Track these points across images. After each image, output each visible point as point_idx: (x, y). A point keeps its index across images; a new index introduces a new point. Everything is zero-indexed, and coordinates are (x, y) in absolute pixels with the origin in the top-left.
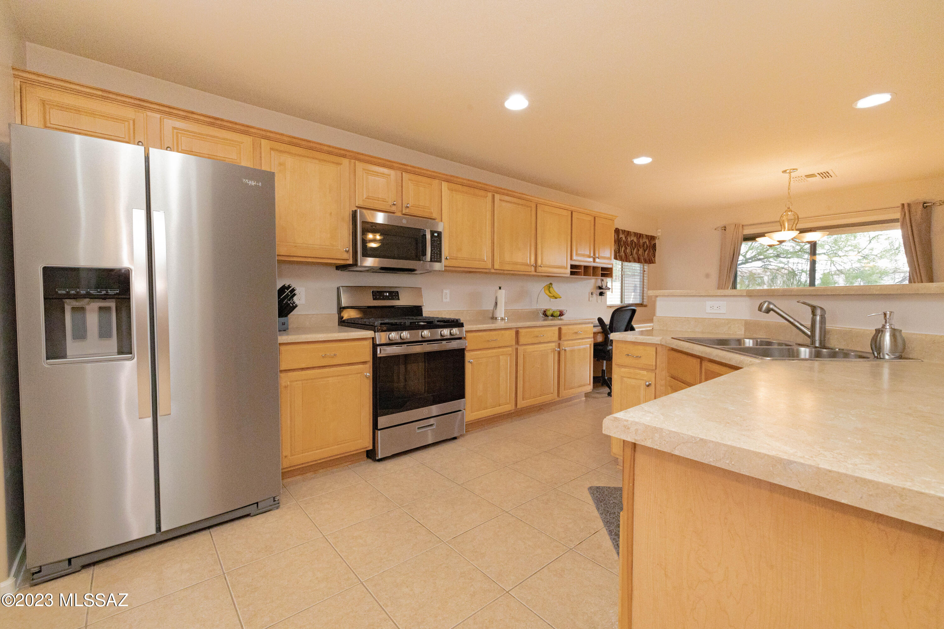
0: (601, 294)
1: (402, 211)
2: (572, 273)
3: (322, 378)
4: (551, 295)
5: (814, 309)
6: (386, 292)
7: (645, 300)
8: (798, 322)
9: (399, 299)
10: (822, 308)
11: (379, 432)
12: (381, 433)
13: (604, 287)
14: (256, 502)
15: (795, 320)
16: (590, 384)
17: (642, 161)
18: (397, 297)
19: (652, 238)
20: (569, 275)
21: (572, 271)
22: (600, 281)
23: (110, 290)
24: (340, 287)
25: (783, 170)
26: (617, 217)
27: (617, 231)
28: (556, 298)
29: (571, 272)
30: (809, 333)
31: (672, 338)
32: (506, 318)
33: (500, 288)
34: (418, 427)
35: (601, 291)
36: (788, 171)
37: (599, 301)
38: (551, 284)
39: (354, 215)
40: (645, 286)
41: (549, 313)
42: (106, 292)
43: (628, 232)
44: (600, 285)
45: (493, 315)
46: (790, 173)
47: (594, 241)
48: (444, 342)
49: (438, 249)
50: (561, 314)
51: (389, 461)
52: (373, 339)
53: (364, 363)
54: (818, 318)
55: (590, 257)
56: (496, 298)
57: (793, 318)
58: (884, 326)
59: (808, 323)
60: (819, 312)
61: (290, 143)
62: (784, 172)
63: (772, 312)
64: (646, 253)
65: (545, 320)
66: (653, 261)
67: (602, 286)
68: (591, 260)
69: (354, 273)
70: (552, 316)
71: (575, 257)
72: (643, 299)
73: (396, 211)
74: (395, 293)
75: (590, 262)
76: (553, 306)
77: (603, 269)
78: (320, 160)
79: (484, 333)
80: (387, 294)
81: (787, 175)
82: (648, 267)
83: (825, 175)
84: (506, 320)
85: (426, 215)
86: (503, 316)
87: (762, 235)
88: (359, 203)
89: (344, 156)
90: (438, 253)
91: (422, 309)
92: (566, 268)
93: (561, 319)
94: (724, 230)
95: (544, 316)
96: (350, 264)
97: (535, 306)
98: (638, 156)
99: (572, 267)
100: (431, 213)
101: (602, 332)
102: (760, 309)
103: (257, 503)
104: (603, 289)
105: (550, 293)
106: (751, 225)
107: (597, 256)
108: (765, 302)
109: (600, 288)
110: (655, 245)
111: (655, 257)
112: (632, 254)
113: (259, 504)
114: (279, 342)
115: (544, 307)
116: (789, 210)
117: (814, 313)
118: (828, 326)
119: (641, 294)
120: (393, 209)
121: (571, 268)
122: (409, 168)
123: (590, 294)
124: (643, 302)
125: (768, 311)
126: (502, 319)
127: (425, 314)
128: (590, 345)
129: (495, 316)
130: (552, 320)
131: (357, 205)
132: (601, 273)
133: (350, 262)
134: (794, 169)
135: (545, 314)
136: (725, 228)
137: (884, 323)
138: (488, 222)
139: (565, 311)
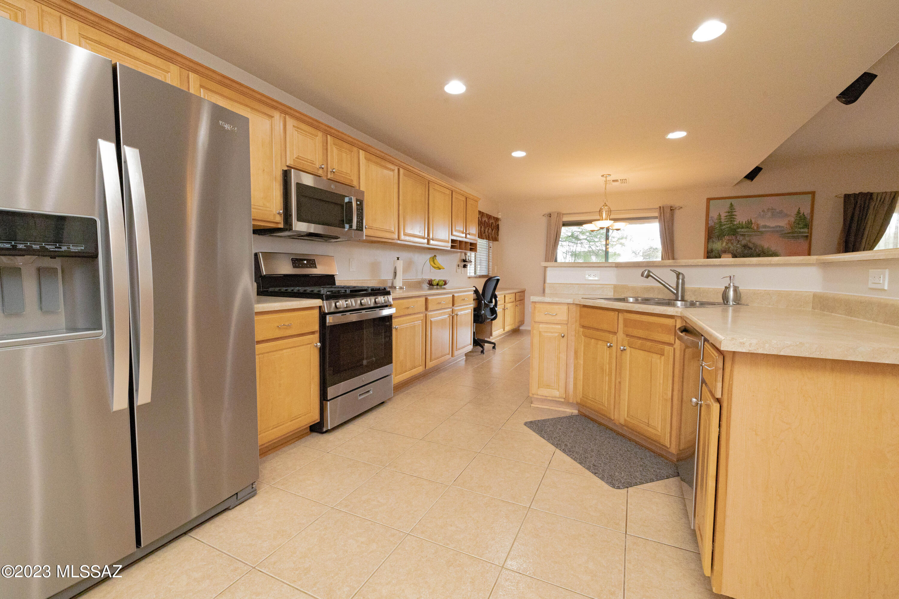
0: (465, 266)
1: (327, 176)
2: (452, 247)
3: (277, 351)
4: (436, 266)
5: (678, 275)
6: (305, 260)
7: (490, 272)
8: (668, 284)
9: (316, 267)
10: (682, 274)
11: (328, 403)
12: (330, 403)
13: (467, 260)
14: (235, 493)
15: (666, 283)
16: (471, 344)
17: (519, 154)
18: (314, 266)
19: (497, 219)
20: (449, 249)
21: (453, 245)
22: (463, 254)
23: (72, 246)
24: (259, 253)
25: (602, 175)
26: (480, 199)
27: (480, 212)
28: (440, 269)
29: (451, 245)
30: (675, 292)
31: (582, 298)
32: (405, 287)
33: (398, 259)
34: (360, 394)
35: (465, 263)
36: (605, 176)
37: (463, 272)
38: (435, 256)
39: (286, 175)
40: (490, 260)
41: (435, 283)
42: (68, 248)
43: (483, 213)
44: (464, 258)
45: (392, 283)
46: (606, 177)
47: (466, 220)
48: (363, 311)
49: (360, 218)
50: (445, 283)
51: (337, 430)
52: (320, 307)
53: (313, 333)
54: (680, 281)
55: (463, 233)
56: (395, 268)
57: (665, 282)
58: (729, 285)
59: (674, 286)
60: (681, 277)
61: (220, 83)
62: (603, 176)
63: (650, 277)
64: (493, 232)
65: (430, 289)
66: (497, 239)
67: (466, 259)
68: (464, 235)
69: (279, 239)
70: (438, 285)
71: (454, 233)
72: (489, 271)
73: (322, 175)
74: (312, 261)
75: (462, 237)
76: (437, 277)
77: (471, 244)
78: (252, 109)
79: (405, 301)
80: (305, 262)
81: (604, 179)
82: (493, 243)
83: (624, 181)
84: (405, 289)
85: (347, 182)
86: (401, 285)
87: (590, 222)
88: (289, 162)
89: (276, 108)
90: (361, 221)
91: (334, 278)
92: (449, 242)
93: (444, 289)
94: (549, 217)
95: (428, 285)
96: (281, 228)
97: (420, 277)
98: (516, 150)
99: (453, 241)
100: (352, 181)
101: (476, 299)
102: (642, 275)
103: (237, 494)
104: (466, 262)
105: (435, 264)
106: (567, 214)
107: (468, 232)
108: (645, 270)
109: (464, 261)
110: (498, 225)
111: (498, 236)
112: (485, 233)
113: (238, 494)
114: (256, 311)
115: (428, 277)
116: (605, 205)
117: (678, 278)
118: (687, 286)
119: (487, 267)
120: (320, 172)
121: (451, 243)
122: (333, 131)
123: (457, 266)
124: (489, 274)
125: (647, 277)
126: (401, 288)
127: (338, 283)
128: (471, 310)
129: (395, 285)
130: (437, 289)
131: (288, 164)
132: (470, 248)
133: (281, 226)
134: (609, 175)
135: (431, 283)
136: (550, 215)
137: (729, 283)
138: (396, 195)
139: (447, 282)
